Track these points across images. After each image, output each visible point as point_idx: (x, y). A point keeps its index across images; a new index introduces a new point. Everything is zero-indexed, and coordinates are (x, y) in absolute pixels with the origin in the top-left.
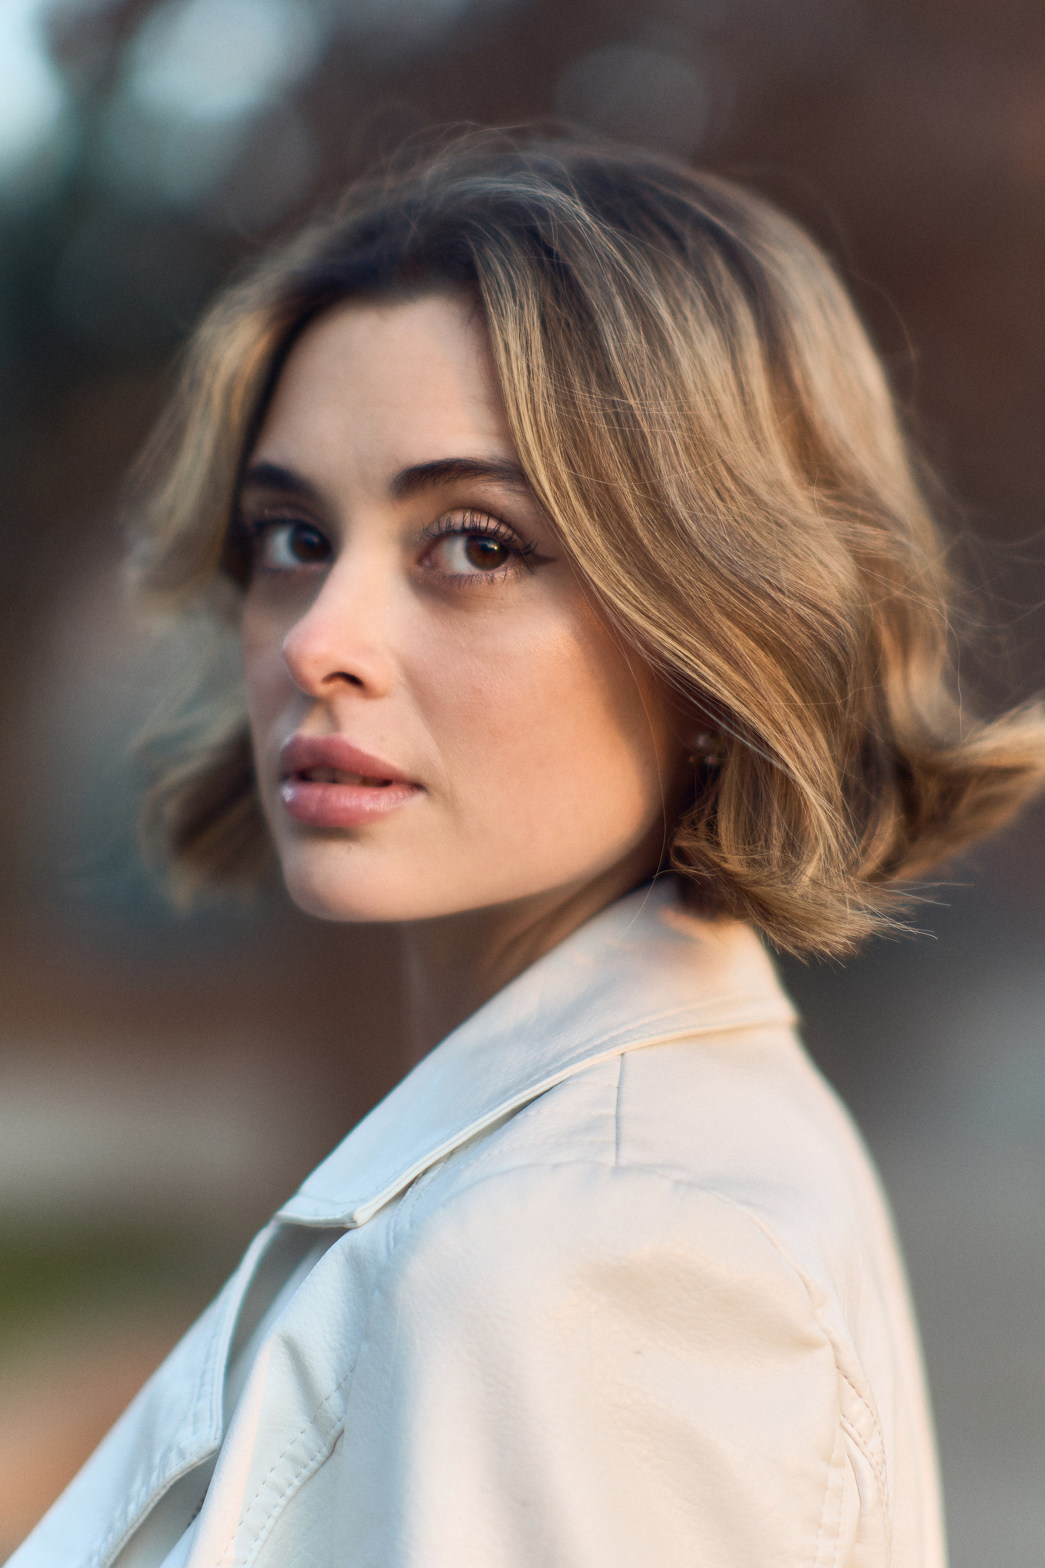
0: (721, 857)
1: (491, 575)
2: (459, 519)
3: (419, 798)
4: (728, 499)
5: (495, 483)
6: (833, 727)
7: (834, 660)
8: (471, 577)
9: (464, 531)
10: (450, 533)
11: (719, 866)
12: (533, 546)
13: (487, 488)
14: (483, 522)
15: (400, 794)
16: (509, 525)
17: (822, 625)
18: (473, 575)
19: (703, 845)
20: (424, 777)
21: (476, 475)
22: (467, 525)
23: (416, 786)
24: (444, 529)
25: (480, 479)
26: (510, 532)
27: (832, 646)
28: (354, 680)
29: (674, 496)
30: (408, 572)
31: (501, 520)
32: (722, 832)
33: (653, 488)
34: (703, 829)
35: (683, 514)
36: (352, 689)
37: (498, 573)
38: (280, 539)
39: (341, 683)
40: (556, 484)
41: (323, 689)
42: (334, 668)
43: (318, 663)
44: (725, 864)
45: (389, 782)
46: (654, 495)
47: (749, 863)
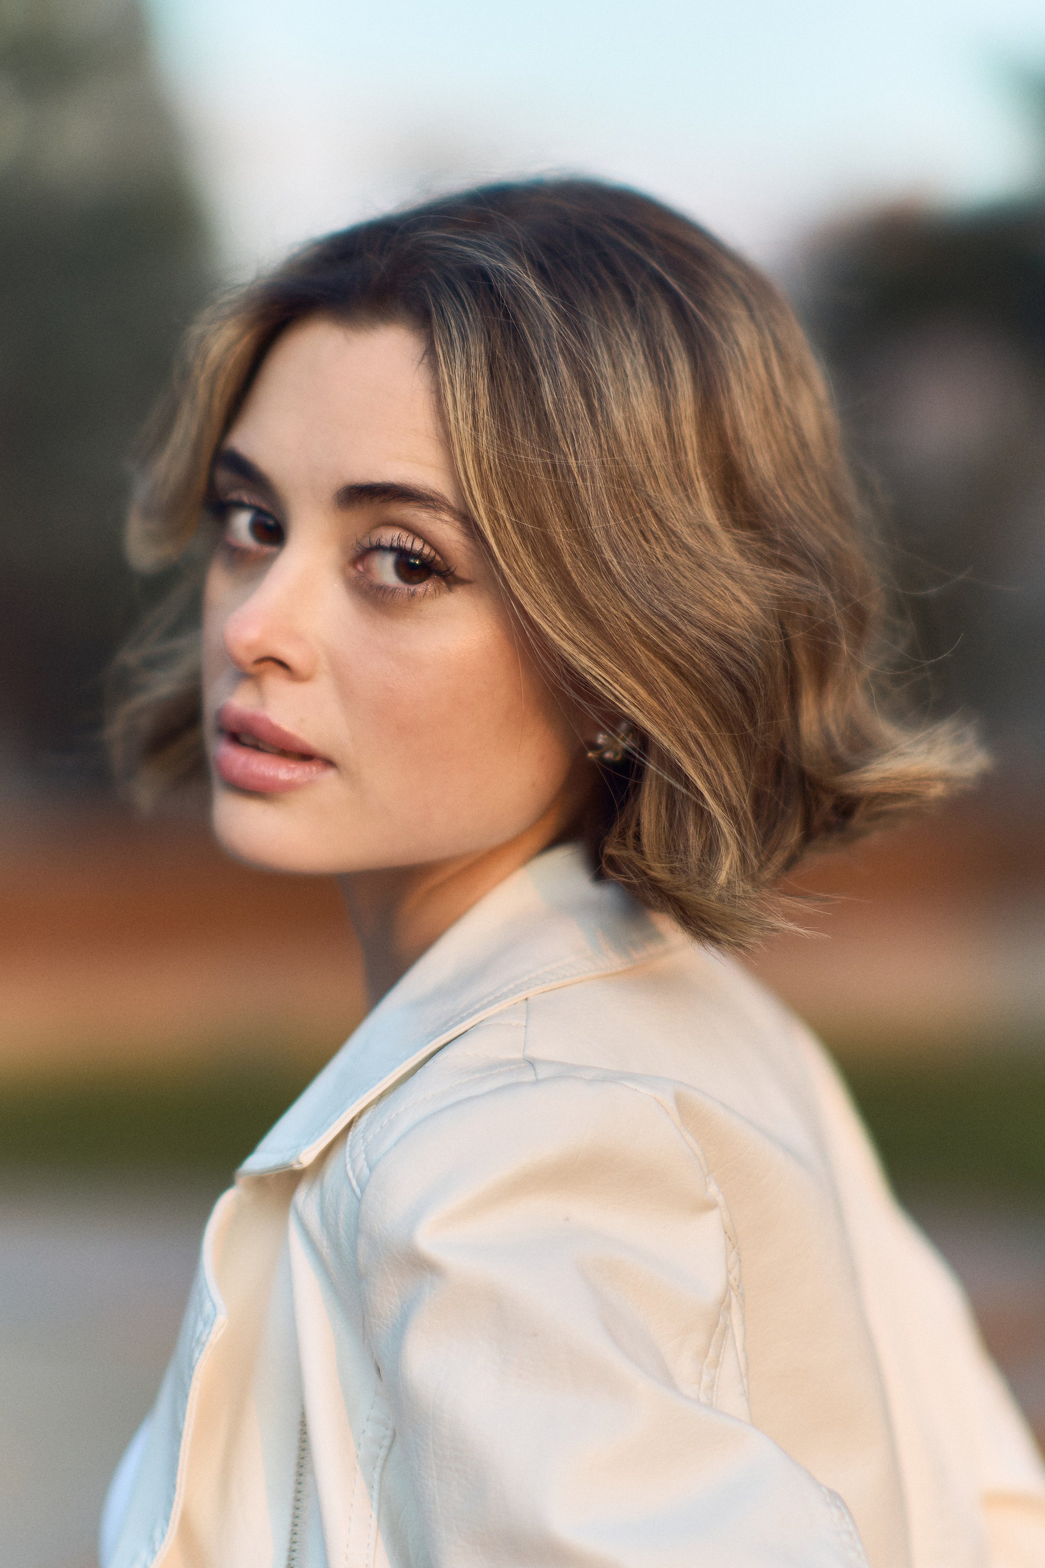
0: (647, 865)
1: (412, 589)
2: (390, 536)
3: (330, 775)
4: (653, 540)
5: (424, 510)
6: (745, 747)
7: (742, 690)
8: (393, 591)
9: (392, 549)
10: (379, 548)
11: (646, 874)
12: (452, 569)
13: (417, 512)
14: (409, 542)
15: (314, 768)
16: (433, 547)
17: (732, 656)
18: (397, 588)
19: (631, 854)
20: (336, 757)
21: (409, 501)
22: (395, 544)
23: (329, 763)
24: (374, 544)
25: (411, 504)
26: (433, 553)
27: (743, 678)
28: (282, 664)
29: (600, 538)
30: (343, 572)
31: (426, 541)
32: (645, 840)
33: (582, 531)
34: (630, 841)
35: (608, 555)
36: (281, 671)
37: (420, 588)
38: (242, 521)
39: (271, 665)
40: (495, 517)
41: (253, 669)
42: (264, 653)
43: (250, 648)
44: (648, 871)
45: (306, 756)
46: (584, 538)
47: (672, 871)
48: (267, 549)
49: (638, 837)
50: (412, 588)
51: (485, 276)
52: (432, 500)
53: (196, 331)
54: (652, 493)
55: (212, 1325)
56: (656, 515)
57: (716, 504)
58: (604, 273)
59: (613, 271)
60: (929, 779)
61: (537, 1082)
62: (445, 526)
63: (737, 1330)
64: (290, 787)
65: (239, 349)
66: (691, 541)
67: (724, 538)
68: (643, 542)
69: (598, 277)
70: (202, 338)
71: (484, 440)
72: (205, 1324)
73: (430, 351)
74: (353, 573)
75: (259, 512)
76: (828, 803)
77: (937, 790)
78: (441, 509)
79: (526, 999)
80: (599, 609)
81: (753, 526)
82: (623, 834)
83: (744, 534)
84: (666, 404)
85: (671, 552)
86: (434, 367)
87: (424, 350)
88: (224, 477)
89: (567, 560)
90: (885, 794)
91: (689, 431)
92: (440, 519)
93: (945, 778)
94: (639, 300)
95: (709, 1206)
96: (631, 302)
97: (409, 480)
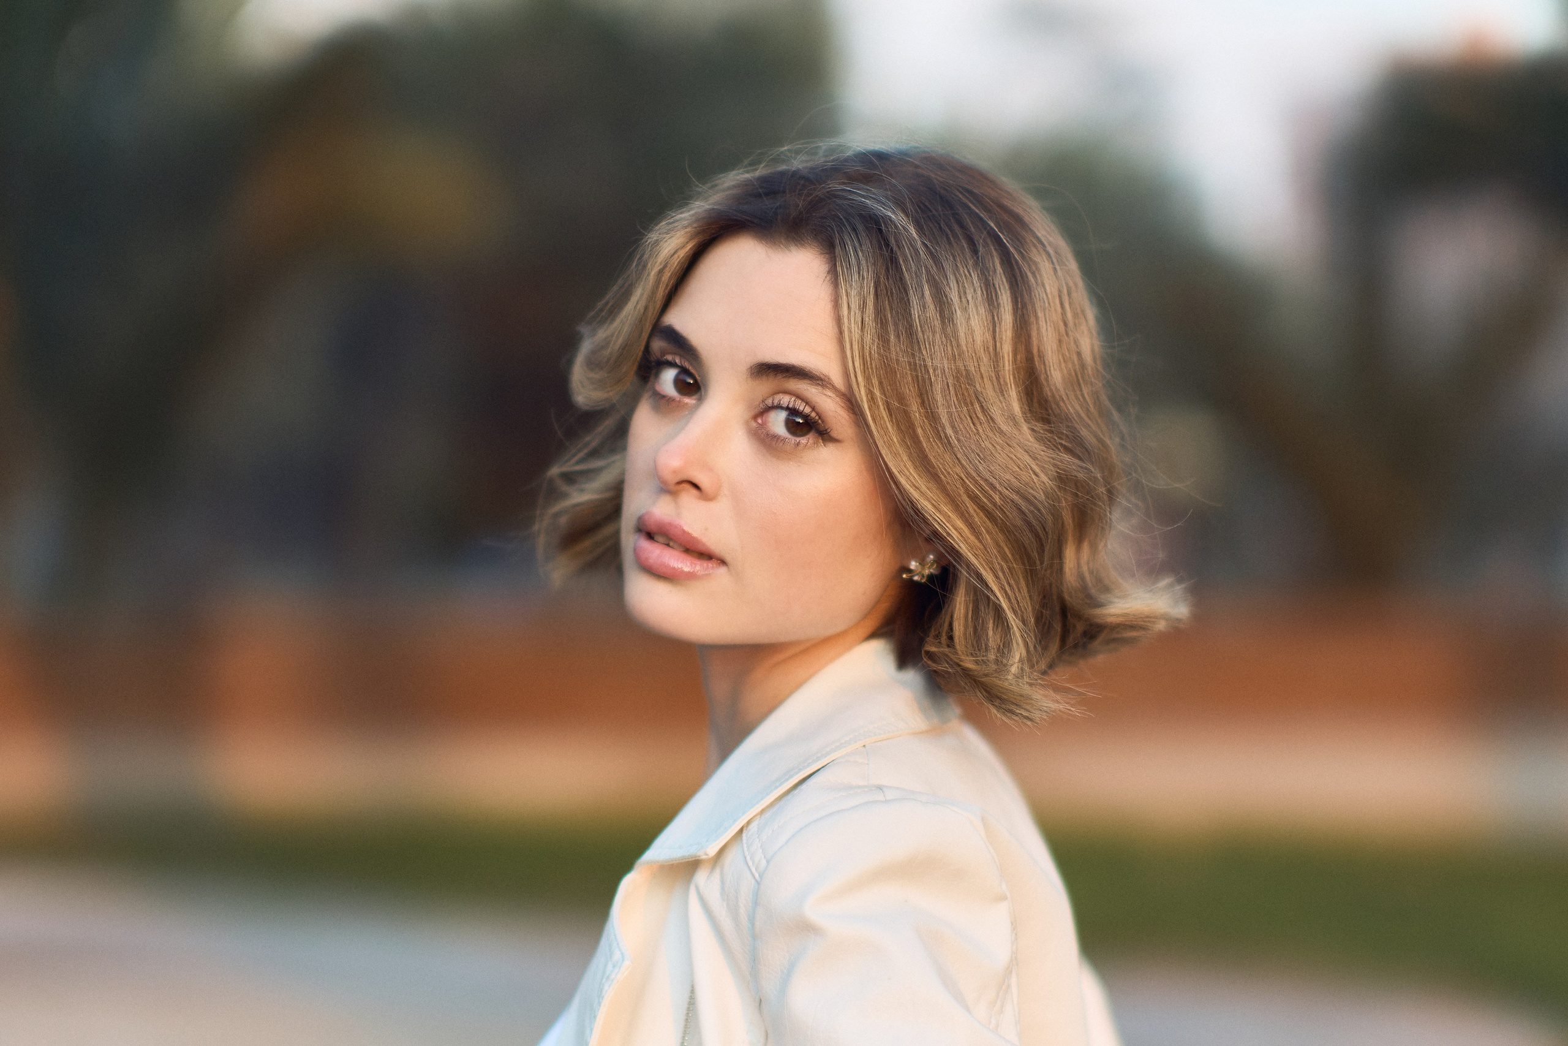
0: (959, 658)
1: (798, 441)
2: (786, 400)
3: (723, 570)
6: (1032, 578)
7: (1037, 536)
8: (784, 440)
9: (787, 408)
10: (779, 407)
11: (959, 665)
12: (829, 431)
13: (809, 388)
14: (801, 406)
15: (711, 565)
16: (818, 414)
17: (1032, 512)
18: (786, 439)
19: (946, 650)
20: (728, 558)
21: (805, 379)
22: (791, 406)
23: (723, 562)
24: (775, 403)
25: (806, 381)
27: (1038, 528)
28: (696, 486)
29: (944, 419)
30: (747, 423)
31: (813, 409)
32: (956, 640)
33: (932, 413)
34: (944, 638)
35: (949, 431)
36: (694, 491)
37: (803, 440)
38: (669, 376)
39: (687, 486)
40: (872, 398)
41: (672, 488)
42: (684, 477)
43: (675, 472)
44: (962, 663)
45: (705, 556)
46: (932, 417)
47: (977, 662)
48: (689, 401)
49: (951, 638)
50: (798, 439)
51: (877, 223)
52: (821, 380)
53: (653, 236)
54: (979, 389)
55: (620, 968)
56: (982, 407)
57: (1020, 400)
58: (956, 228)
59: (962, 226)
60: (1156, 617)
61: (887, 801)
62: (829, 400)
63: (1014, 990)
64: (691, 576)
65: (682, 254)
66: (1004, 428)
67: (1025, 427)
68: (972, 425)
69: (952, 231)
70: (657, 242)
71: (868, 339)
72: (614, 966)
73: (833, 272)
74: (754, 424)
75: (684, 371)
76: (1080, 627)
77: (1161, 626)
78: (827, 387)
79: (864, 746)
80: (940, 469)
81: (1046, 421)
82: (938, 636)
83: (1039, 427)
84: (994, 326)
85: (991, 435)
86: (835, 283)
87: (827, 269)
88: (658, 345)
89: (919, 431)
90: (1124, 625)
91: (1007, 349)
92: (825, 395)
93: (1165, 617)
94: (981, 249)
95: (1003, 898)
96: (975, 251)
97: (805, 364)
